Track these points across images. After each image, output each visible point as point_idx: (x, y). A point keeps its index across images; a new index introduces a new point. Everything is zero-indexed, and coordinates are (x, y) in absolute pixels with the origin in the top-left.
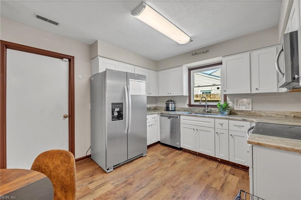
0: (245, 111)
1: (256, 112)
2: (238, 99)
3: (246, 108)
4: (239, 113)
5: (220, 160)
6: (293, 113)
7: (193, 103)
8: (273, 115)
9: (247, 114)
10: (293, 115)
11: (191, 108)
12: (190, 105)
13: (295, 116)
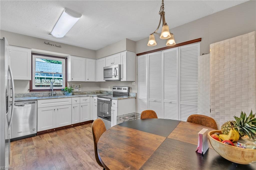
0: (78, 92)
1: (83, 92)
2: (74, 84)
3: (79, 90)
4: (75, 94)
5: (72, 126)
6: (96, 91)
7: (34, 88)
8: (90, 93)
9: (79, 94)
10: (96, 92)
11: (33, 93)
12: (31, 90)
13: (97, 92)
